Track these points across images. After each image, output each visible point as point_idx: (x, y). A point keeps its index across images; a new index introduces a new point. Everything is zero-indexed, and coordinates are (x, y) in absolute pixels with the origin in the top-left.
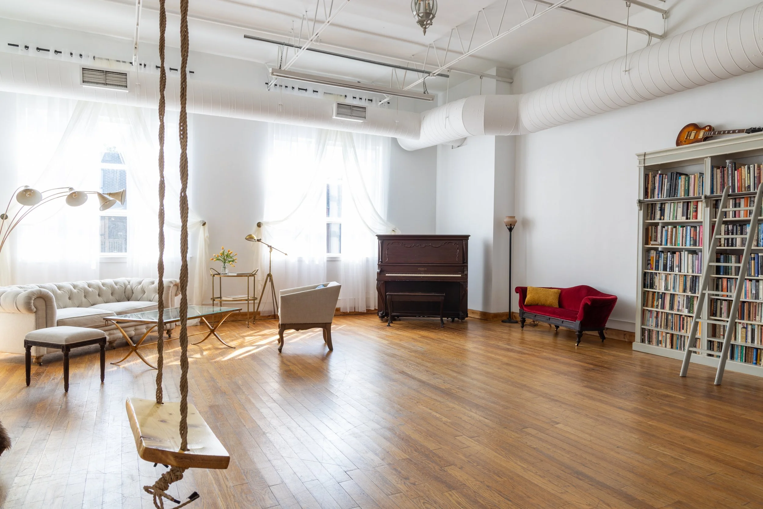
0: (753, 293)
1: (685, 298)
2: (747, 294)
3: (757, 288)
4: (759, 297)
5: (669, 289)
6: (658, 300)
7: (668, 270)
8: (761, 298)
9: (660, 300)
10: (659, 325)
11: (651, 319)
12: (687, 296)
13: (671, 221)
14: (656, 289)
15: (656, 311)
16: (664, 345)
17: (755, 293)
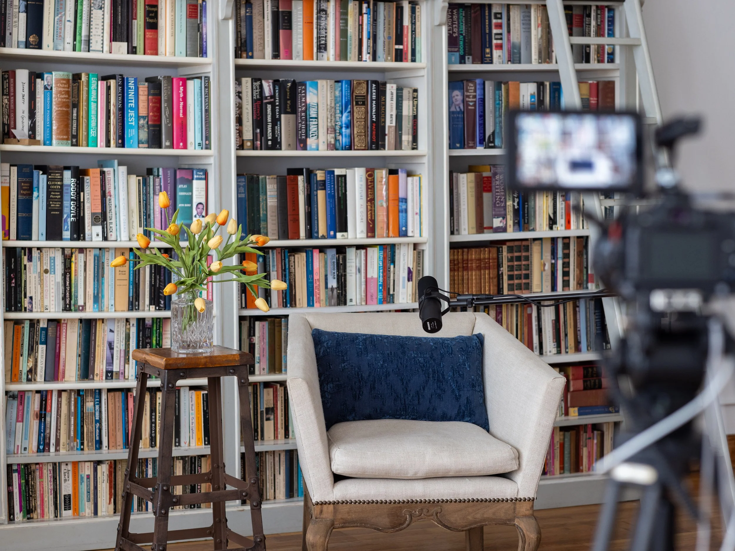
0: (330, 286)
1: (133, 331)
2: (316, 291)
3: (341, 271)
4: (345, 296)
5: (81, 302)
6: (32, 349)
7: (67, 234)
8: (351, 300)
9: (42, 349)
10: (53, 441)
11: (19, 425)
12: (141, 321)
13: (68, 53)
14: (31, 311)
15: (38, 392)
16: (87, 508)
17: (335, 285)
